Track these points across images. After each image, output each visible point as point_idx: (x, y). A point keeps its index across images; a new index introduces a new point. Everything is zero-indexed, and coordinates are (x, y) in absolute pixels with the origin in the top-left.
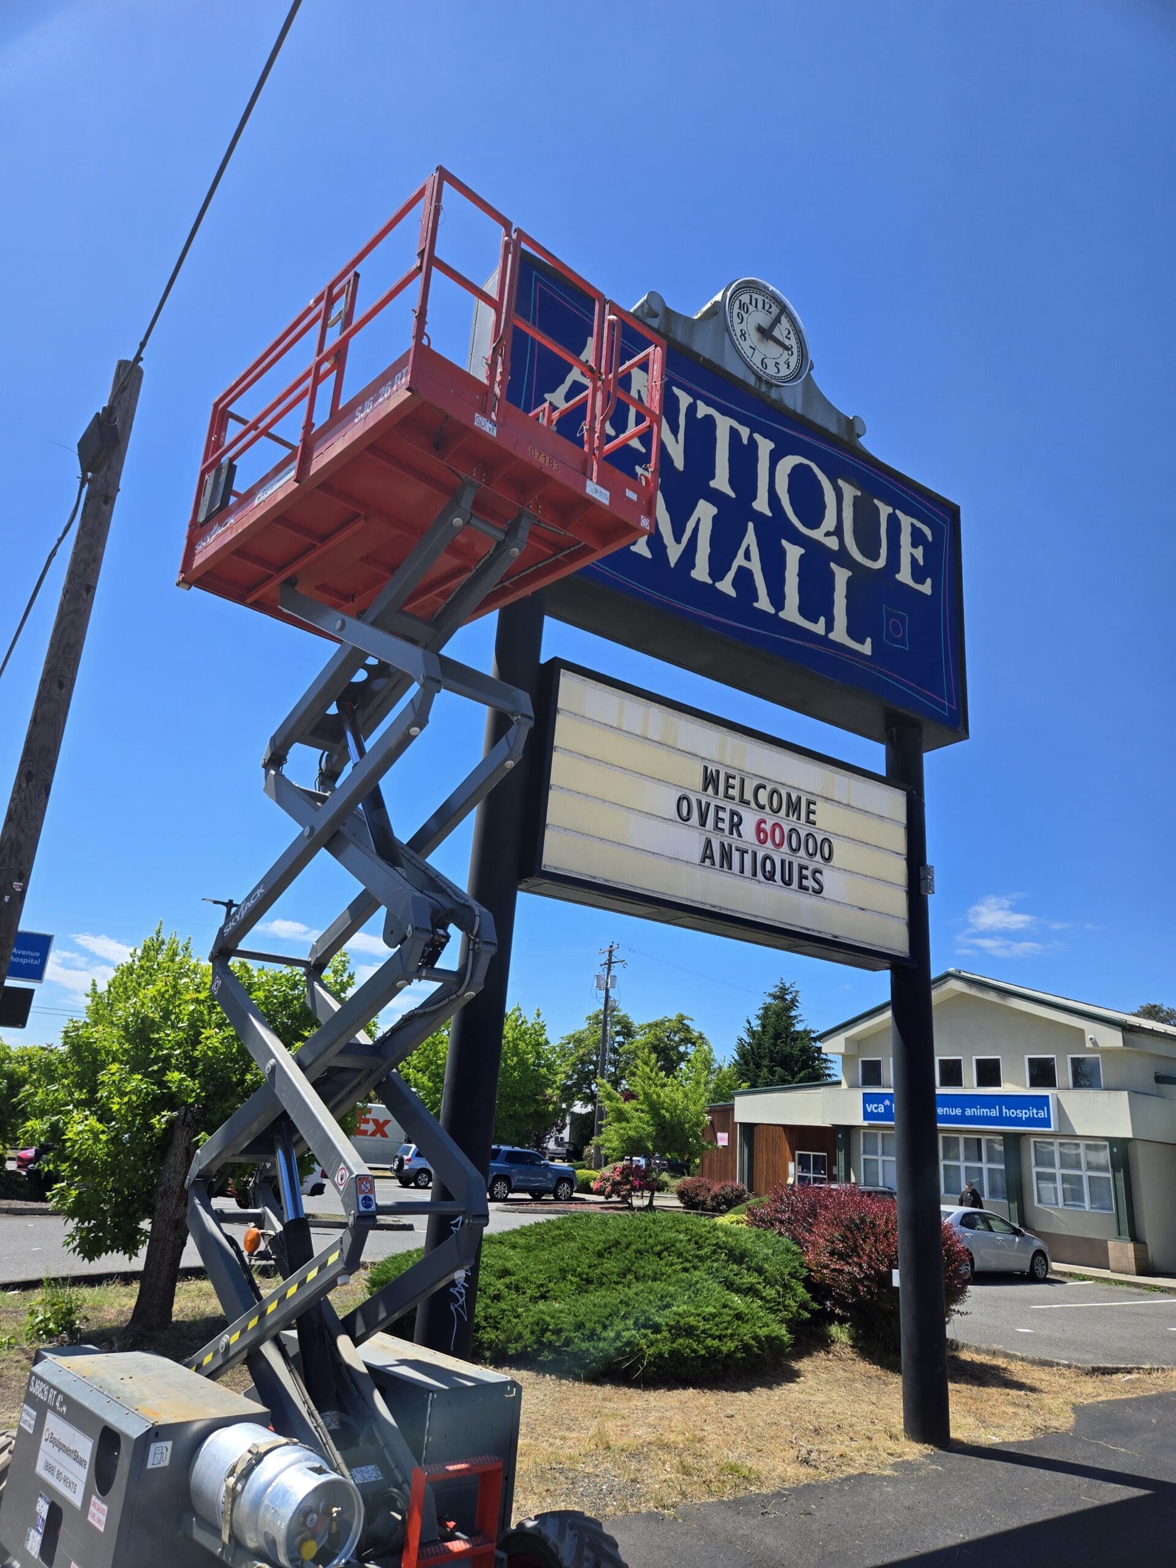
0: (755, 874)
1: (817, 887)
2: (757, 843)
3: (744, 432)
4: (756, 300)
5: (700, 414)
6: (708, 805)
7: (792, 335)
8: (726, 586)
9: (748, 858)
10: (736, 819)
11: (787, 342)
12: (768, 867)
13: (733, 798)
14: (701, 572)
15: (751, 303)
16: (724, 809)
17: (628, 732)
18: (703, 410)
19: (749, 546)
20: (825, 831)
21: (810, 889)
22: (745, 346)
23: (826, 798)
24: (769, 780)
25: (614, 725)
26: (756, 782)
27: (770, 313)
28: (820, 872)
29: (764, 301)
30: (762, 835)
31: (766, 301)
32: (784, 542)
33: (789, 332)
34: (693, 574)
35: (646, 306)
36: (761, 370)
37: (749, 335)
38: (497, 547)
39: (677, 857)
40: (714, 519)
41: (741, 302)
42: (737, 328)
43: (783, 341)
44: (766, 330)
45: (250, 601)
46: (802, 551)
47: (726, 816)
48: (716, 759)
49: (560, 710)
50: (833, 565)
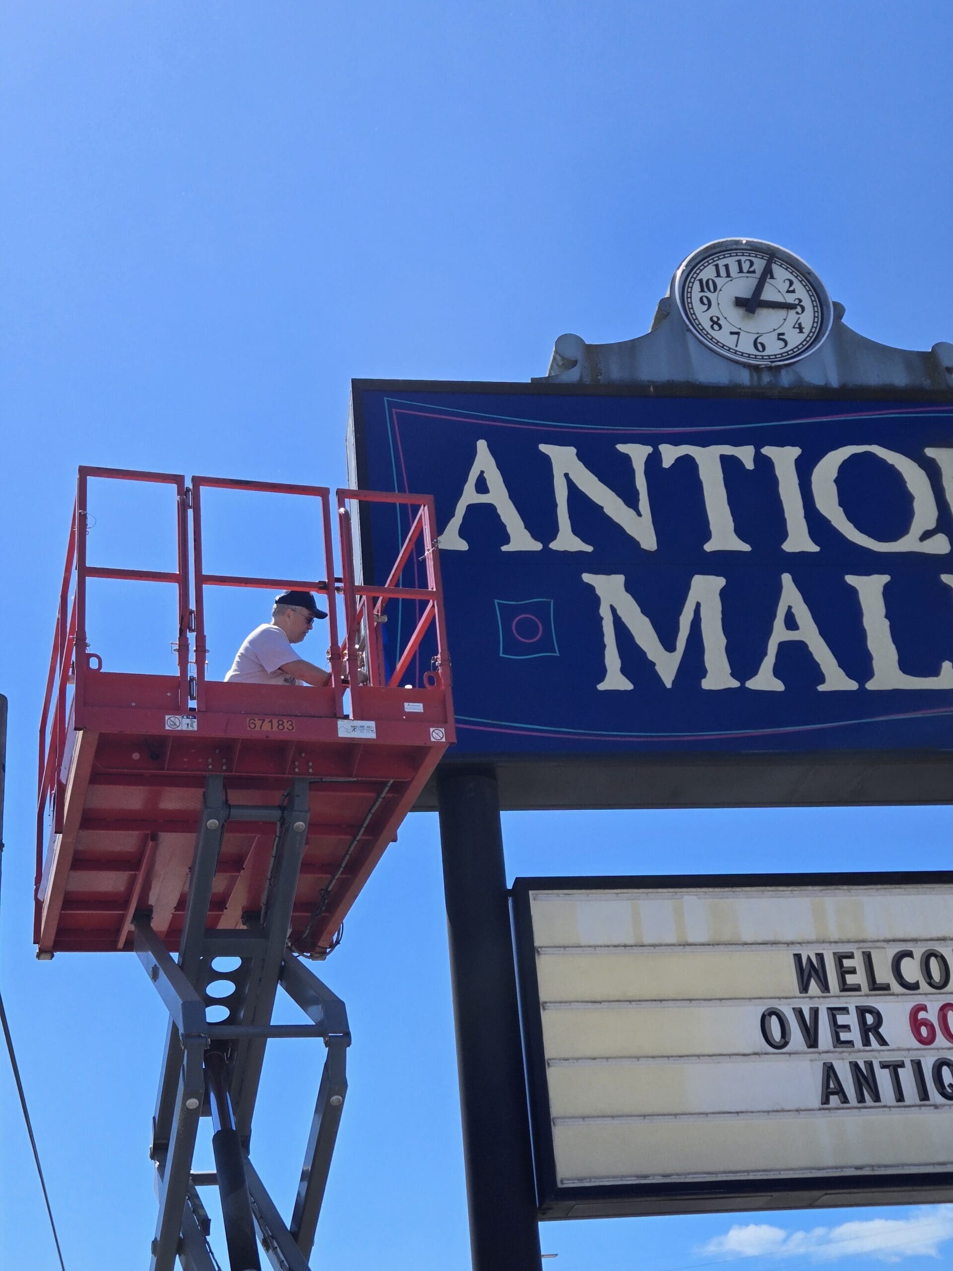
0: (924, 1095)
2: (917, 1045)
3: (746, 455)
4: (727, 266)
5: (668, 461)
6: (815, 1012)
7: (797, 285)
8: (765, 680)
9: (906, 1075)
10: (870, 1019)
11: (790, 299)
12: (947, 1076)
13: (857, 988)
14: (718, 676)
15: (718, 275)
16: (845, 1010)
17: (654, 945)
18: (670, 454)
19: (790, 608)
22: (723, 336)
24: (915, 940)
25: (631, 941)
26: (892, 951)
27: (754, 272)
29: (739, 262)
30: (924, 1031)
31: (743, 259)
32: (850, 579)
33: (791, 283)
34: (707, 684)
35: (558, 358)
36: (756, 356)
37: (726, 318)
38: (282, 825)
39: (778, 1107)
40: (723, 593)
41: (701, 281)
42: (704, 318)
43: (783, 300)
44: (749, 299)
45: (121, 945)
46: (886, 578)
47: (850, 1019)
48: (813, 937)
49: (539, 949)
50: (945, 578)
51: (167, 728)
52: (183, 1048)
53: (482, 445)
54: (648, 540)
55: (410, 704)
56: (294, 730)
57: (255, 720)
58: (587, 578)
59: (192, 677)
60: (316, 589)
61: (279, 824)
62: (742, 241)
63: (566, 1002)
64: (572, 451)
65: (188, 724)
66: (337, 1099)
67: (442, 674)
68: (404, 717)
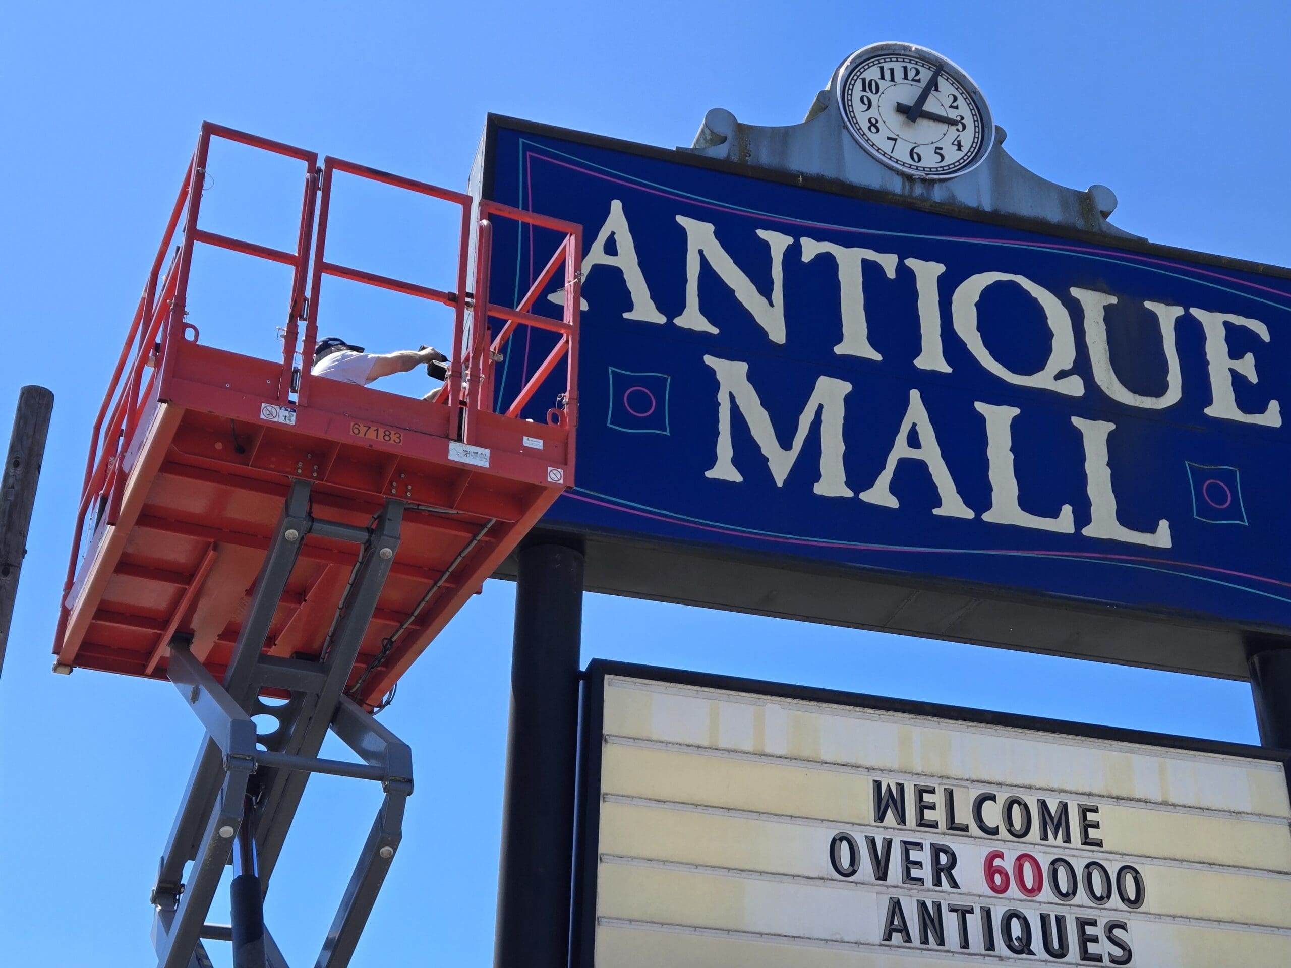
0: (990, 946)
1: (1118, 952)
2: (990, 892)
3: (889, 263)
4: (892, 71)
5: (807, 256)
6: (888, 844)
7: (961, 102)
8: (880, 494)
9: (974, 922)
10: (943, 859)
11: (953, 114)
12: (1016, 929)
13: (935, 825)
14: (832, 482)
15: (882, 77)
16: (919, 846)
17: (728, 751)
18: (811, 249)
19: (914, 425)
20: (1123, 854)
21: (1106, 959)
22: (879, 140)
23: (1118, 798)
24: (1000, 784)
25: (705, 743)
26: (975, 792)
27: (919, 81)
28: (1123, 926)
29: (905, 68)
30: (998, 879)
31: (909, 66)
32: (979, 406)
33: (955, 99)
34: (820, 489)
35: (707, 132)
36: (911, 165)
37: (884, 122)
38: (365, 550)
39: (838, 937)
40: (848, 399)
41: (864, 80)
42: (862, 118)
43: (944, 115)
44: (911, 107)
45: (150, 670)
46: (1016, 411)
47: (924, 856)
48: (896, 766)
49: (607, 737)
50: (1076, 421)
51: (262, 417)
52: (226, 769)
53: (616, 206)
54: (777, 333)
55: (530, 438)
56: (401, 444)
57: (359, 426)
58: (709, 360)
59: (296, 369)
60: (445, 300)
61: (362, 548)
62: (911, 47)
63: (628, 797)
64: (710, 228)
65: (285, 417)
66: (389, 850)
67: (567, 414)
68: (521, 451)
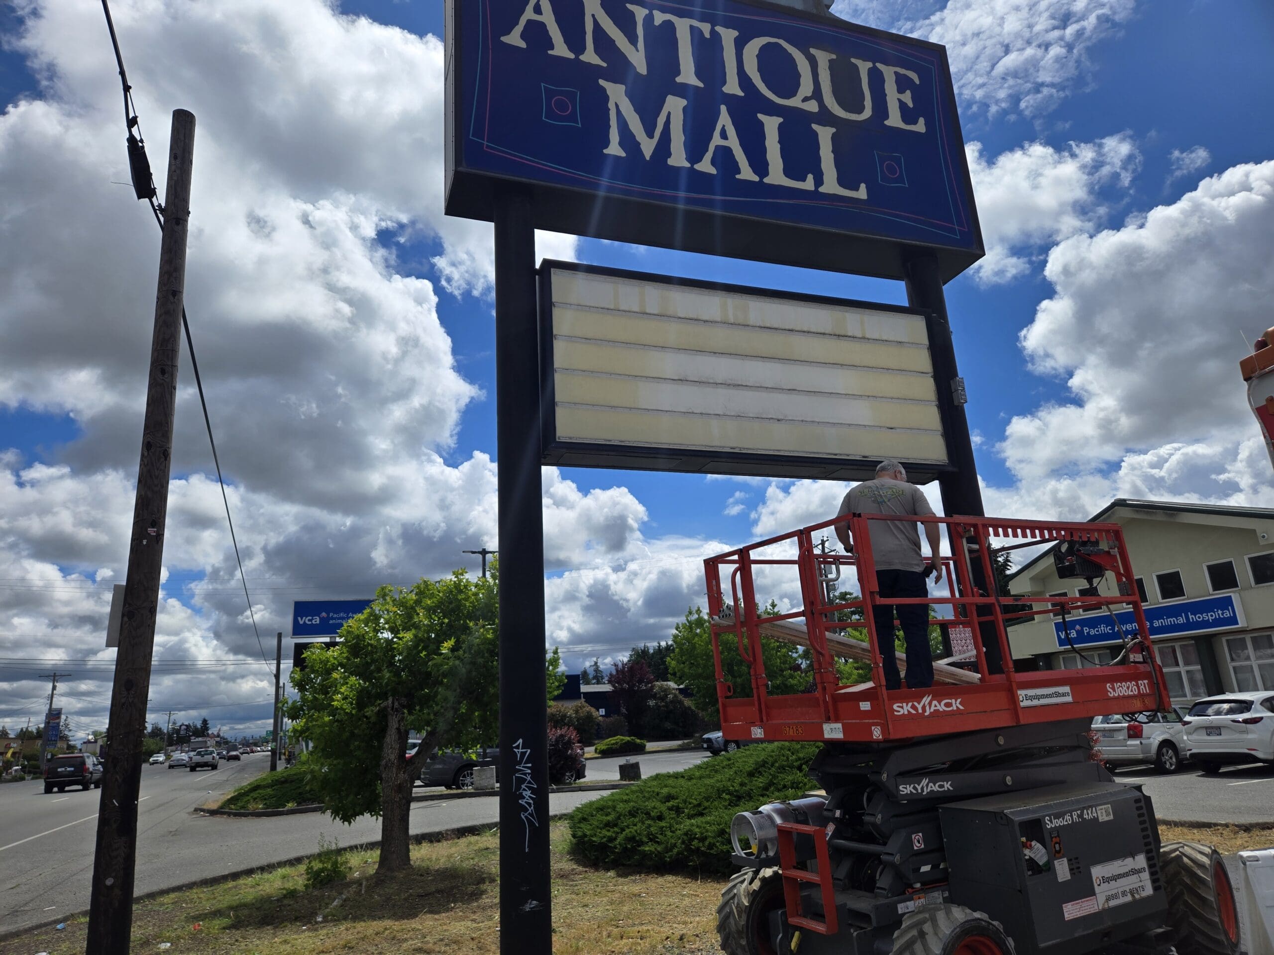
3: (706, 28)
5: (657, 22)
8: (705, 166)
14: (678, 158)
17: (626, 311)
18: (659, 18)
19: (724, 126)
25: (612, 307)
32: (760, 116)
34: (671, 162)
39: (690, 411)
40: (685, 110)
48: (719, 320)
49: (555, 303)
50: (814, 126)
54: (642, 68)
58: (602, 82)
63: (570, 337)
